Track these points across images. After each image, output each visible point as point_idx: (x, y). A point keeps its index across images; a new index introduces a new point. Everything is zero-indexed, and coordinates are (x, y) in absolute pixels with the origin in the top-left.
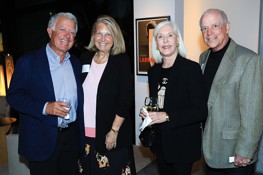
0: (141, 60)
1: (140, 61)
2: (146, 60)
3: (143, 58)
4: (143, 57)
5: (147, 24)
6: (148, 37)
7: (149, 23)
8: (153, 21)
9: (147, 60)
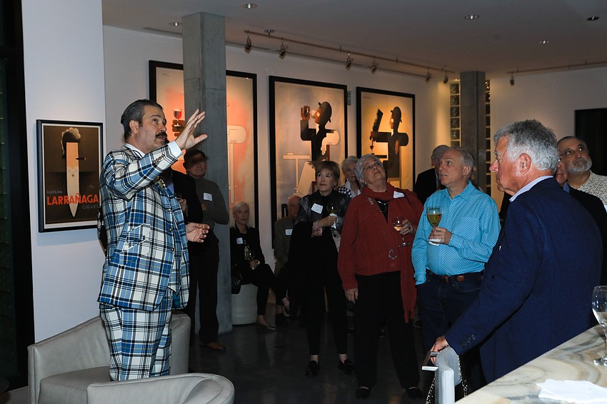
0: (51, 201)
1: (49, 204)
2: (60, 201)
3: (55, 198)
4: (54, 195)
5: (63, 133)
6: (65, 157)
7: (67, 130)
8: (74, 128)
9: (63, 201)
